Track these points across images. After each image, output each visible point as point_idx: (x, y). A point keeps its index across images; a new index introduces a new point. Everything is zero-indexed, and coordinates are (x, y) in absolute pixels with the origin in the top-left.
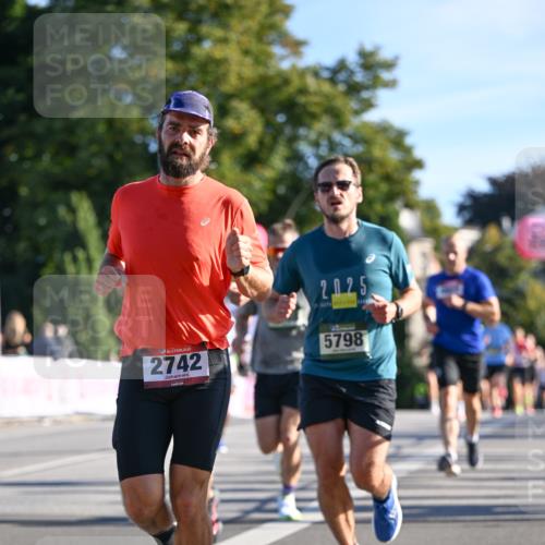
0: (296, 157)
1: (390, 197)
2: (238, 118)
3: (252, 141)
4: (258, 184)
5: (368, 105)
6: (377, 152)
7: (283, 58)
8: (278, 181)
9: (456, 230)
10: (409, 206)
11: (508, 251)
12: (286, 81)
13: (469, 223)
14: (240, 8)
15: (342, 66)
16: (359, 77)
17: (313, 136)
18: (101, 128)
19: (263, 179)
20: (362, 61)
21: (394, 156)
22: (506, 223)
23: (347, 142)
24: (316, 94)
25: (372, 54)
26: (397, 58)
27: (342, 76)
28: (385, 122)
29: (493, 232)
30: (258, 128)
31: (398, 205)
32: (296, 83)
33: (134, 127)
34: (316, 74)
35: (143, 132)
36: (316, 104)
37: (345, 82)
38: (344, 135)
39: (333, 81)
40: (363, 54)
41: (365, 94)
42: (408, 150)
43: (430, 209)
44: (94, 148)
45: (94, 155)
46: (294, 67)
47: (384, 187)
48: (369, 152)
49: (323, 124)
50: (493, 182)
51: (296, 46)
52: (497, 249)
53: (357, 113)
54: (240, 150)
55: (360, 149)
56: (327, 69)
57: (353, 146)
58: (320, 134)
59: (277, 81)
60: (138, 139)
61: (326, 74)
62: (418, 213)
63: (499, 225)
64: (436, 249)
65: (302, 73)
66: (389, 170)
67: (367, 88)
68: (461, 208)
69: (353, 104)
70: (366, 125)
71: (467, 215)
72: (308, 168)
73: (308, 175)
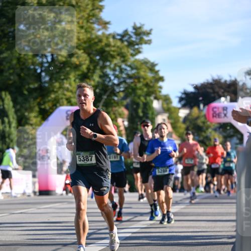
0: (104, 76)
1: (148, 94)
2: (78, 57)
3: (84, 68)
5: (138, 52)
6: (142, 73)
7: (99, 30)
9: (179, 109)
10: (156, 98)
11: (202, 119)
12: (100, 41)
13: (184, 106)
14: (79, 7)
15: (126, 33)
16: (133, 39)
17: (112, 66)
18: (14, 62)
20: (134, 31)
21: (150, 75)
22: (202, 106)
23: (129, 69)
24: (114, 46)
25: (140, 28)
26: (151, 30)
27: (126, 38)
28: (146, 59)
29: (195, 110)
30: (87, 62)
31: (152, 98)
32: (105, 41)
33: (30, 61)
34: (114, 37)
35: (33, 64)
36: (114, 51)
37: (126, 41)
38: (126, 65)
40: (135, 28)
41: (136, 47)
42: (157, 72)
43: (167, 99)
44: (11, 71)
45: (11, 74)
46: (103, 34)
47: (145, 90)
48: (138, 73)
49: (117, 61)
50: (196, 87)
51: (105, 24)
52: (198, 118)
53: (133, 55)
54: (78, 73)
55: (134, 71)
56: (118, 35)
57: (131, 71)
58: (116, 65)
59: (96, 40)
60: (32, 67)
61: (119, 37)
62: (161, 102)
63: (199, 107)
64: (169, 118)
65: (108, 37)
66: (148, 81)
67: (137, 44)
68: (181, 99)
69: (131, 51)
70: (136, 60)
71: (183, 102)
72: (110, 80)
73: (110, 84)
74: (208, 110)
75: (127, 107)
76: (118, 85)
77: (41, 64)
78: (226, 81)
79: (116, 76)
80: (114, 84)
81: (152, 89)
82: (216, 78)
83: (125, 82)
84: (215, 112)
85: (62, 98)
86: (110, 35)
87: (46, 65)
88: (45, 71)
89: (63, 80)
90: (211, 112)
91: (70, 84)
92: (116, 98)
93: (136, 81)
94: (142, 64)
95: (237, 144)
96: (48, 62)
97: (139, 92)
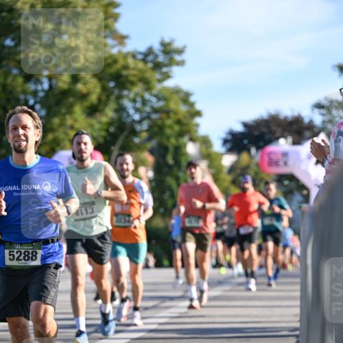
0: (121, 109)
1: (181, 134)
2: (85, 84)
3: (94, 98)
4: (97, 126)
5: (167, 76)
6: (172, 106)
7: (113, 47)
8: (110, 124)
9: (222, 154)
10: (192, 140)
12: (115, 61)
13: (230, 151)
15: (150, 51)
16: (161, 59)
17: (132, 95)
19: (100, 123)
20: (162, 48)
21: (183, 109)
22: (253, 151)
23: (154, 100)
24: (134, 69)
25: (169, 44)
26: (185, 47)
27: (150, 58)
28: (177, 86)
29: (245, 156)
30: (98, 90)
31: (186, 139)
32: (121, 62)
33: (19, 89)
34: (134, 56)
35: (24, 92)
36: (134, 75)
37: (151, 61)
38: (151, 95)
39: (144, 61)
40: (163, 44)
41: (165, 70)
42: (192, 105)
43: (206, 142)
46: (120, 52)
47: (177, 128)
48: (167, 105)
49: (138, 89)
50: (245, 125)
51: (122, 39)
53: (160, 81)
54: (87, 104)
55: (161, 104)
56: (141, 53)
57: (157, 102)
58: (137, 94)
59: (110, 61)
60: (22, 97)
61: (140, 57)
62: (198, 145)
63: (249, 151)
64: (210, 166)
65: (125, 56)
66: (180, 116)
67: (166, 66)
68: (225, 142)
69: (158, 76)
70: (165, 88)
71: (229, 145)
72: (129, 115)
73: (129, 120)
74: (262, 157)
75: (152, 152)
76: (140, 122)
77: (35, 93)
78: (286, 118)
79: (137, 110)
80: (134, 121)
81: (186, 128)
82: (273, 112)
83: (148, 117)
84: (271, 159)
85: (63, 140)
86: (128, 53)
87: (41, 94)
88: (40, 102)
89: (65, 114)
90: (266, 159)
91: (76, 120)
92: (137, 140)
93: (164, 116)
94: (172, 93)
95: (301, 202)
96: (43, 90)
97: (168, 131)
